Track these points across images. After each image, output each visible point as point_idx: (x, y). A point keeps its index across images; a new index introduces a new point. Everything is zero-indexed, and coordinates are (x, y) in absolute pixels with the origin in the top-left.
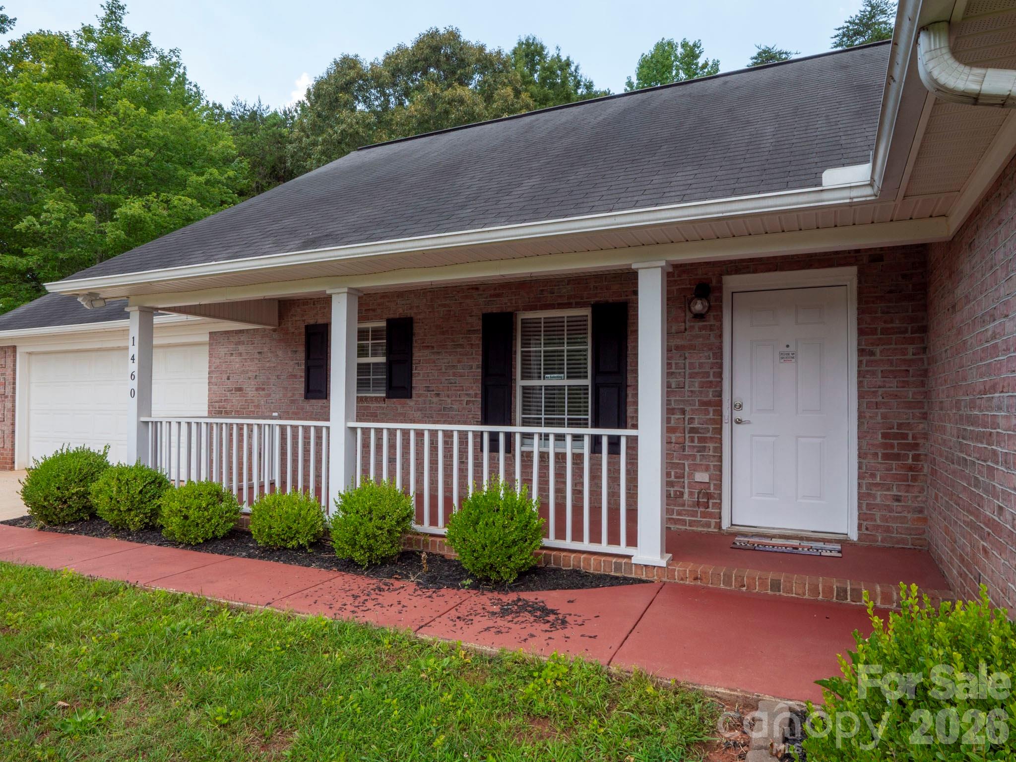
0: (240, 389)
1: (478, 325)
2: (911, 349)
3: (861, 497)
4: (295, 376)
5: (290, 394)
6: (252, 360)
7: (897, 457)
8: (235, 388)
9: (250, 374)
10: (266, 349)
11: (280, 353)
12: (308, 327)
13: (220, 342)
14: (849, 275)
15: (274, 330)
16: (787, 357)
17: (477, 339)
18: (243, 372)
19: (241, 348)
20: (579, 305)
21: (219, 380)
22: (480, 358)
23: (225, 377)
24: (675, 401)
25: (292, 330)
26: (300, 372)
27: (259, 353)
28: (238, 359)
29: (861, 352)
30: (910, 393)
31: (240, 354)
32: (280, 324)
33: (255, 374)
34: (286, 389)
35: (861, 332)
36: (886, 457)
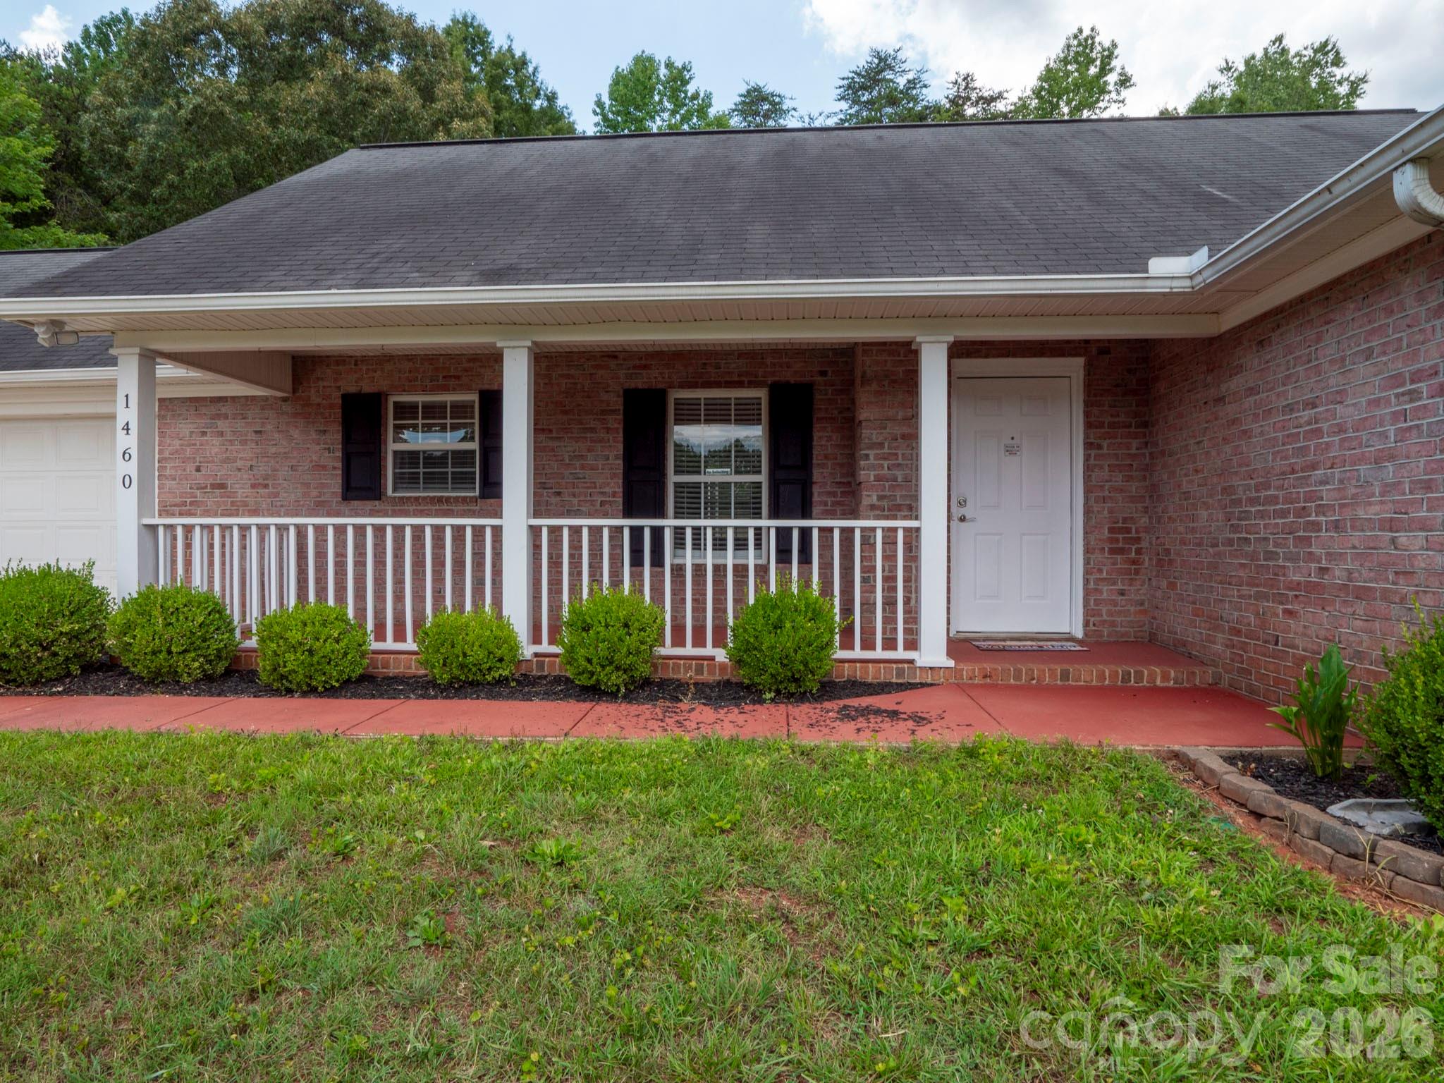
0: (222, 486)
1: (618, 403)
2: (1135, 443)
3: (1087, 593)
4: (324, 467)
5: (315, 493)
6: (244, 442)
7: (1121, 551)
8: (211, 485)
9: (239, 464)
10: (269, 427)
11: (296, 433)
12: (346, 398)
13: (180, 415)
14: (1075, 366)
15: (285, 400)
16: (1011, 451)
17: (616, 422)
18: (227, 460)
19: (222, 425)
20: (753, 384)
21: (179, 472)
22: (621, 446)
23: (190, 467)
24: (901, 496)
25: (315, 399)
26: (334, 461)
27: (256, 432)
28: (217, 441)
29: (1088, 445)
30: (1134, 487)
31: (221, 434)
32: (294, 391)
33: (249, 463)
34: (307, 485)
35: (1089, 425)
36: (1112, 551)
